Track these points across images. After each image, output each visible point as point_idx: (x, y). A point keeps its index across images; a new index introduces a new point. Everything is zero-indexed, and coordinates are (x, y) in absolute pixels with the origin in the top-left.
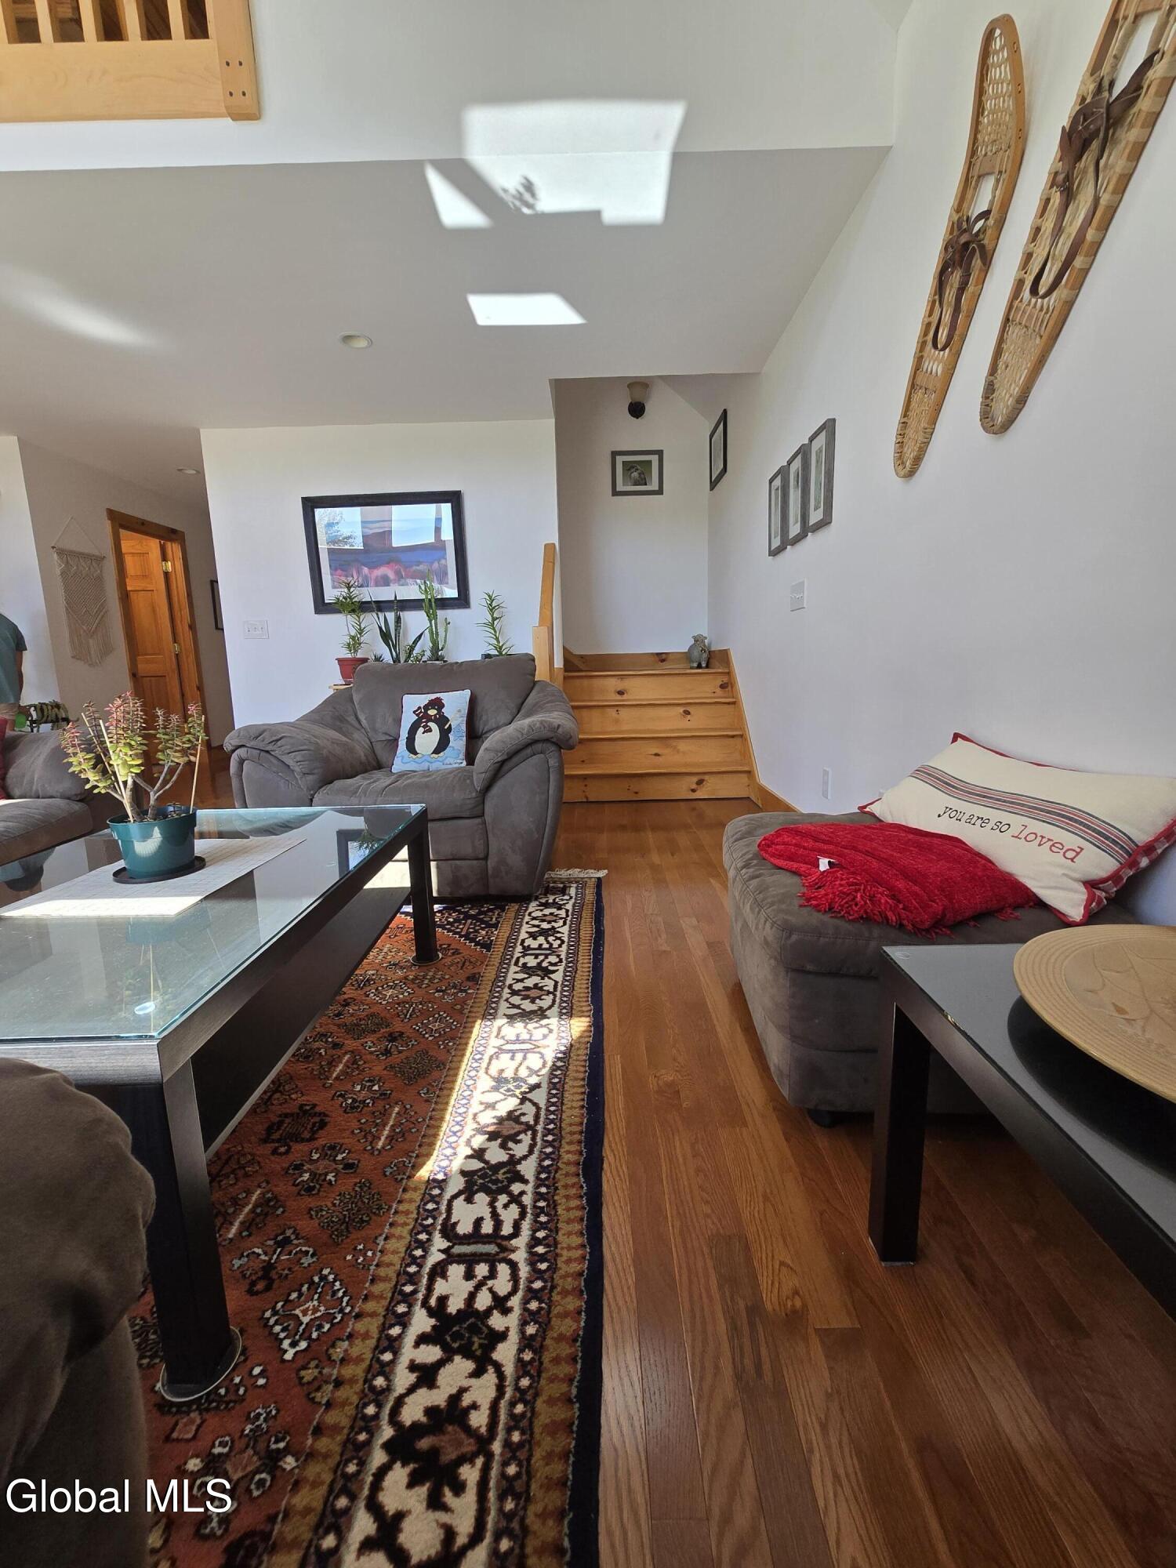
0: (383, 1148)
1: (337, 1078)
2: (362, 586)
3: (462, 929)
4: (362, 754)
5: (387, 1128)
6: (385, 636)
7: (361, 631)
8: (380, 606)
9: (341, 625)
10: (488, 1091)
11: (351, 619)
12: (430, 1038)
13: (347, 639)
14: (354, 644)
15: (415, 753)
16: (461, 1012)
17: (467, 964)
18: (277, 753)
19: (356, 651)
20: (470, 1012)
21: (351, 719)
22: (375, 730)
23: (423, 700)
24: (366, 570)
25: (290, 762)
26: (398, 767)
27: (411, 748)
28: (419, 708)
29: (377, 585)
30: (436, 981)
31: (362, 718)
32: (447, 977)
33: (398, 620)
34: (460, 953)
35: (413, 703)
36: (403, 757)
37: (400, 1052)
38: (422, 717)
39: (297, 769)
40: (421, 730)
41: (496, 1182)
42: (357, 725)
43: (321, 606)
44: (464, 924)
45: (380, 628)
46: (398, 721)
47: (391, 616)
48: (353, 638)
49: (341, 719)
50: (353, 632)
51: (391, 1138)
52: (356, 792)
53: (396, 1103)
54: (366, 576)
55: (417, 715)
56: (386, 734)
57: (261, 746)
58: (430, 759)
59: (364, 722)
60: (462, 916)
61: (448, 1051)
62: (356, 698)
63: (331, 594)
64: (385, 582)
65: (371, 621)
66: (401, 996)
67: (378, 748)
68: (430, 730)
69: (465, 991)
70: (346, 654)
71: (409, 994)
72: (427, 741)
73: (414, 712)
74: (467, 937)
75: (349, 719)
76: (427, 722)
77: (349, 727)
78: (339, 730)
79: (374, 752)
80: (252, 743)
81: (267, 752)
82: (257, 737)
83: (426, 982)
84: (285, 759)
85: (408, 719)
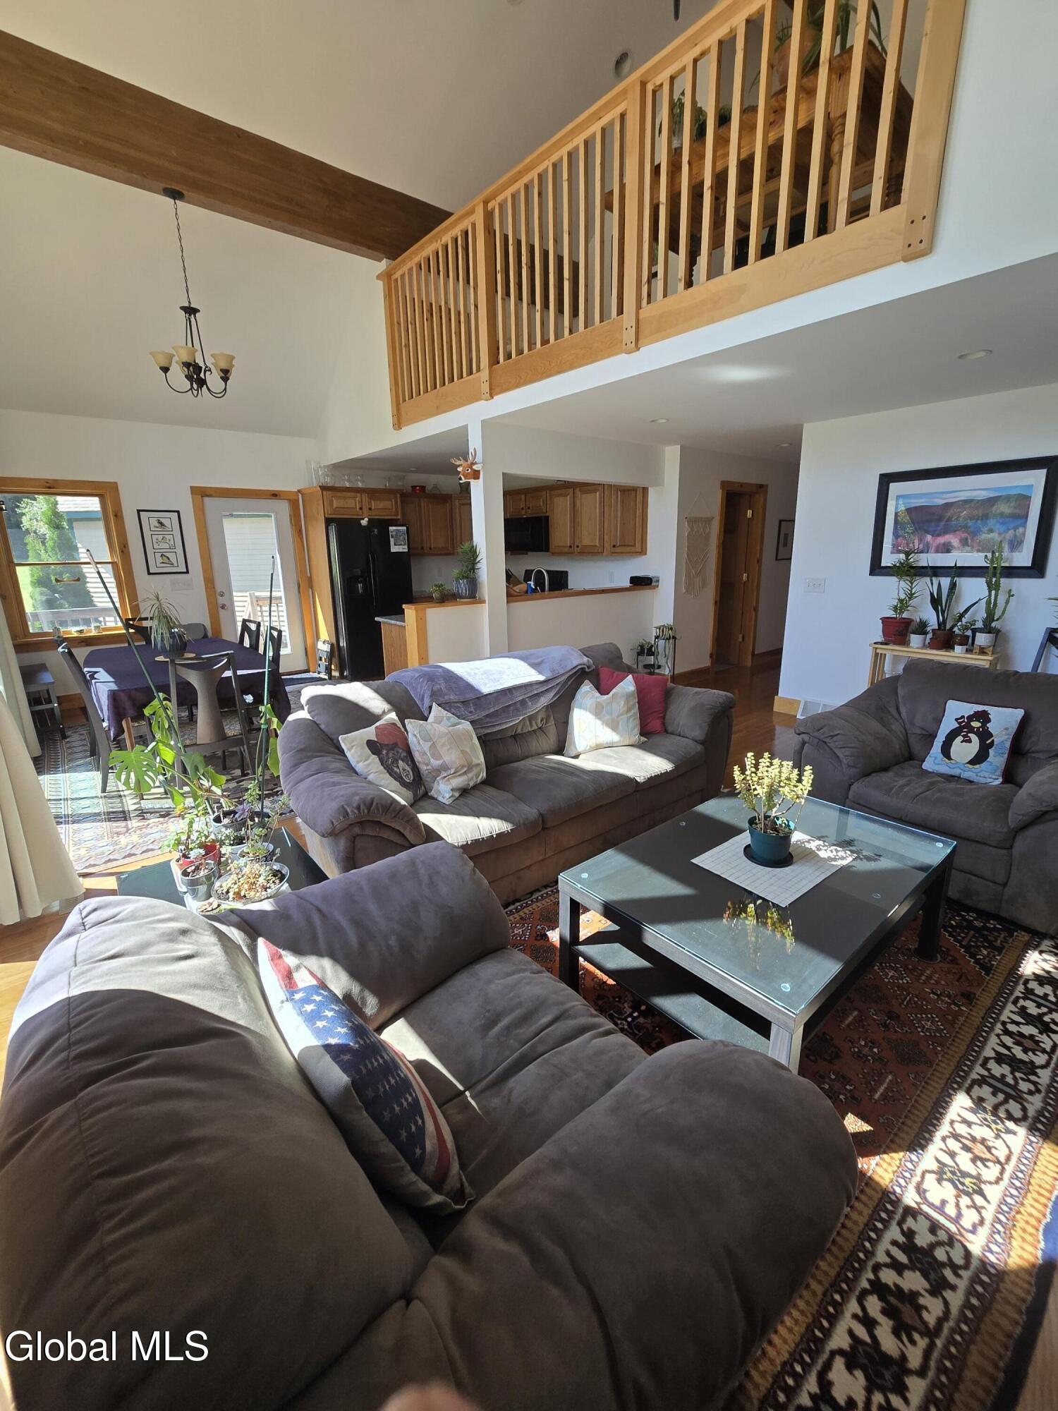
0: (879, 1100)
1: (848, 1026)
2: (922, 552)
3: (964, 938)
4: (898, 747)
5: (883, 1088)
6: (935, 602)
7: (911, 596)
8: (936, 571)
9: (893, 588)
10: (966, 1109)
11: (904, 585)
12: (922, 1034)
13: (895, 602)
14: (902, 605)
15: (949, 758)
16: (952, 1023)
17: (963, 978)
18: (832, 745)
19: (901, 612)
20: (960, 1028)
21: (893, 710)
22: (912, 723)
23: (968, 709)
24: (929, 538)
25: (841, 756)
26: (928, 765)
27: (946, 750)
28: (963, 717)
29: (937, 551)
30: (932, 982)
31: (903, 710)
32: (943, 983)
33: (953, 586)
34: (957, 964)
35: (957, 710)
36: (936, 758)
37: (896, 1031)
38: (964, 727)
39: (845, 761)
40: (960, 738)
41: (963, 1184)
42: (897, 717)
43: (876, 568)
44: (966, 934)
45: (932, 594)
46: (938, 721)
47: (945, 582)
48: (901, 601)
49: (883, 709)
50: (903, 596)
51: (884, 1097)
52: (890, 792)
53: (891, 1073)
54: (928, 543)
55: (959, 723)
56: (922, 729)
57: (821, 737)
58: (962, 768)
59: (904, 715)
60: (965, 924)
61: (936, 1054)
62: (901, 692)
63: (888, 559)
64: (947, 549)
65: (924, 586)
66: (901, 981)
67: (912, 740)
68: (970, 741)
69: (959, 1006)
70: (891, 614)
71: (908, 982)
72: (964, 750)
73: (956, 720)
74: (967, 948)
75: (890, 709)
76: (968, 732)
77: (890, 717)
78: (881, 721)
79: (909, 747)
80: (815, 734)
81: (825, 743)
82: (819, 730)
83: (923, 978)
84: (837, 751)
85: (948, 724)
